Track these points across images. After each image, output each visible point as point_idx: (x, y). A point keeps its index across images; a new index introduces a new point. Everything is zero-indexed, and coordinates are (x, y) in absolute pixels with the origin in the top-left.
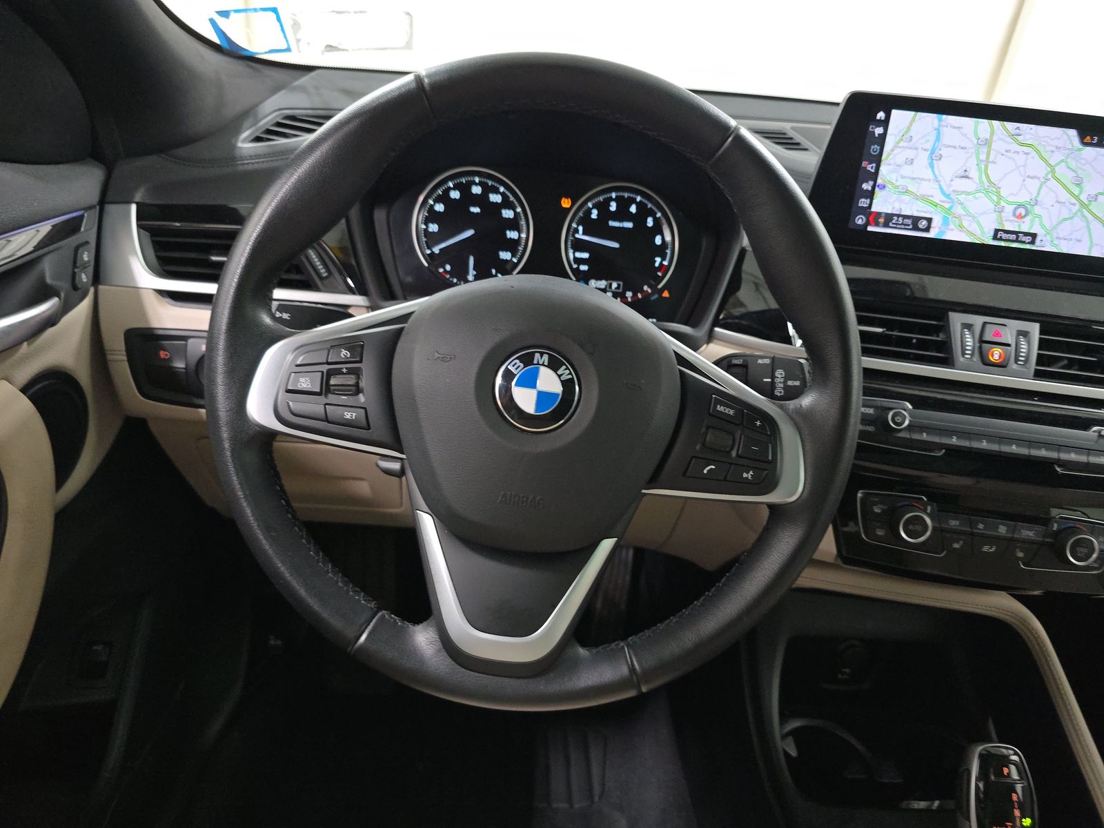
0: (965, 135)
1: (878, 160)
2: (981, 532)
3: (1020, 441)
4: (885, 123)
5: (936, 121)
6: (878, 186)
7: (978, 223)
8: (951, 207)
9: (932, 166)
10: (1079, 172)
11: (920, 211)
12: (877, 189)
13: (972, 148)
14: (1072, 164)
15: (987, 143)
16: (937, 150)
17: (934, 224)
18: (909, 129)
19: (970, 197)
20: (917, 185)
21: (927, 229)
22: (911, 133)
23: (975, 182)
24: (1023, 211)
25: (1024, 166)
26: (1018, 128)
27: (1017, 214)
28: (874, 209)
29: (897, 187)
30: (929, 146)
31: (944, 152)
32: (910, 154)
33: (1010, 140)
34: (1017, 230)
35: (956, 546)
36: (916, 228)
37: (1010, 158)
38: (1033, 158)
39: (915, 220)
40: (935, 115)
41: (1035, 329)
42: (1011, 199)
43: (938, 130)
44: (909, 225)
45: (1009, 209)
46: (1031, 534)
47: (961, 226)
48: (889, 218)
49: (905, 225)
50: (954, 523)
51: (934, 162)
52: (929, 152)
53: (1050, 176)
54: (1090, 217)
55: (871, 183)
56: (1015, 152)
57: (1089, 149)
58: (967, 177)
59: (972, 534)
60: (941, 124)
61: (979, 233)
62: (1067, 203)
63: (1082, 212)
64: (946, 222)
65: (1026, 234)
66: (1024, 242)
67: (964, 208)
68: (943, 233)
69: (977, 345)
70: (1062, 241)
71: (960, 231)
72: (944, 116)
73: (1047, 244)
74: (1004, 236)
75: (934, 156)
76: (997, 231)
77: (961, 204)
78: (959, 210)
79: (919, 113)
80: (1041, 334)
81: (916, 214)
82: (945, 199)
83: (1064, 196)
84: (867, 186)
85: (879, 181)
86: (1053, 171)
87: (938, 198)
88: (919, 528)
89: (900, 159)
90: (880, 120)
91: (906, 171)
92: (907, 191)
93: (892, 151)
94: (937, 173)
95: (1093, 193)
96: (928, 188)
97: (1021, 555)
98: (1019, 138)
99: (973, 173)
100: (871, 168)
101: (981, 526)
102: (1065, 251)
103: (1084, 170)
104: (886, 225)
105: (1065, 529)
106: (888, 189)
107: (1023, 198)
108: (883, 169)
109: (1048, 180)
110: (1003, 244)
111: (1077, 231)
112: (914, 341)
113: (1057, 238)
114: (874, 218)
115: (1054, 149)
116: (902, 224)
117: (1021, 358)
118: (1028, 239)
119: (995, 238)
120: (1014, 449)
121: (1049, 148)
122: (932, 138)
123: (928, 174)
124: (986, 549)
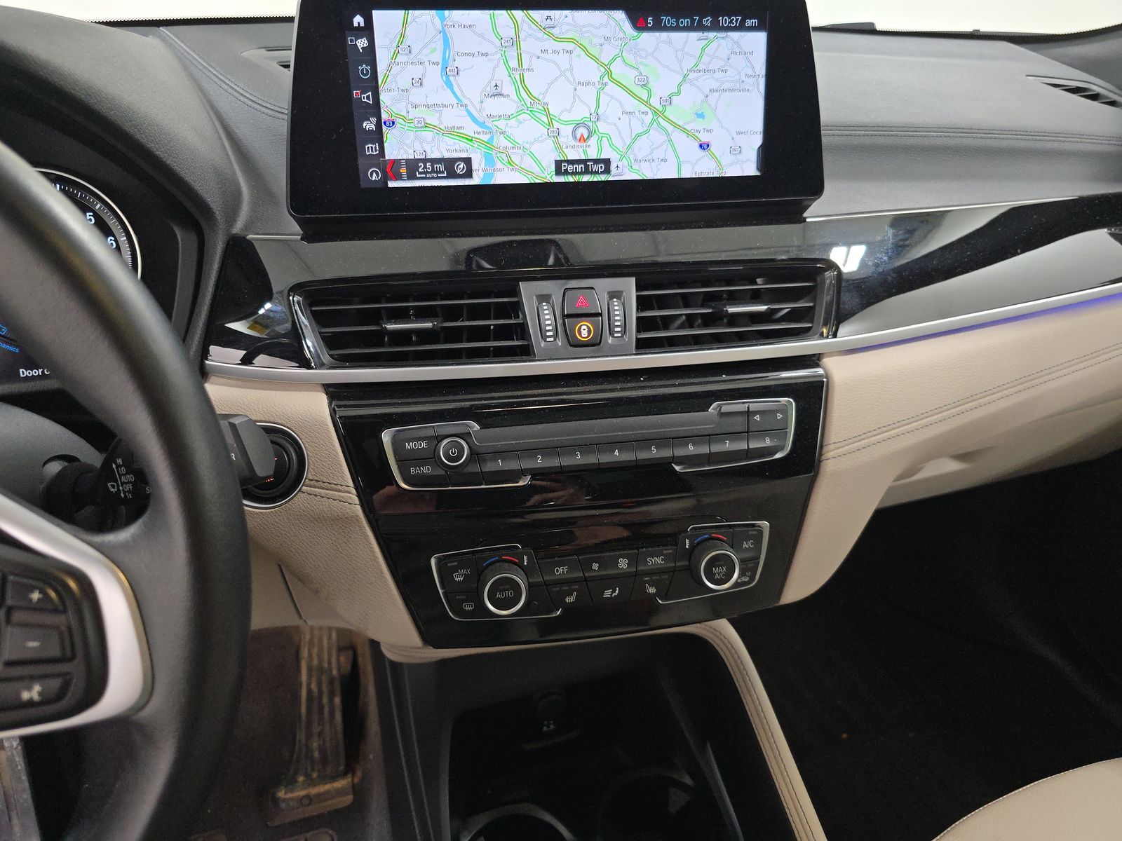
0: (481, 36)
1: (373, 85)
2: (597, 574)
3: (623, 444)
4: (368, 30)
5: (437, 20)
6: (385, 123)
7: (532, 155)
8: (492, 138)
9: (450, 86)
10: (642, 69)
11: (452, 151)
12: (384, 128)
13: (496, 53)
14: (630, 59)
15: (515, 42)
16: (451, 61)
17: (475, 166)
18: (403, 35)
19: (513, 122)
20: (438, 115)
21: (469, 174)
22: (407, 42)
23: (514, 101)
24: (582, 131)
25: (571, 69)
26: (548, 18)
27: (578, 137)
28: (389, 155)
29: (411, 121)
30: (437, 56)
31: (461, 62)
32: (417, 72)
33: (541, 35)
34: (583, 157)
35: (569, 600)
36: (452, 174)
37: (548, 61)
38: (579, 56)
39: (449, 166)
40: (433, 12)
41: (629, 286)
42: (564, 117)
43: (443, 32)
44: (443, 172)
45: (566, 131)
46: (659, 560)
47: (510, 162)
48: (413, 167)
49: (437, 172)
50: (561, 571)
51: (451, 78)
52: (440, 66)
53: (606, 79)
54: (670, 128)
55: (374, 120)
56: (553, 52)
57: (646, 36)
58: (501, 95)
59: (586, 579)
60: (445, 23)
61: (536, 169)
62: (637, 113)
63: (658, 123)
64: (489, 160)
65: (596, 161)
66: (596, 173)
67: (508, 138)
68: (491, 176)
69: (559, 321)
70: (643, 164)
71: (512, 170)
72: (447, 12)
73: (624, 171)
74: (570, 168)
75: (449, 72)
76: (558, 164)
77: (503, 133)
78: (502, 142)
79: (410, 12)
80: (637, 290)
81: (447, 155)
82: (480, 129)
83: (632, 104)
84: (369, 125)
85: (384, 116)
86: (609, 72)
87: (470, 128)
88: (511, 594)
89: (404, 82)
90: (359, 27)
91: (417, 95)
92: (426, 125)
93: (389, 70)
94: (459, 95)
95: (665, 95)
96: (452, 118)
97: (652, 590)
98: (555, 31)
99: (507, 88)
100: (366, 98)
101: (595, 566)
102: (649, 175)
103: (647, 65)
104: (412, 176)
105: (699, 543)
106: (399, 125)
107: (581, 113)
108: (384, 97)
109: (606, 84)
110: (570, 179)
111: (658, 148)
112: (492, 327)
113: (636, 161)
114: (392, 169)
115: (602, 41)
116: (433, 171)
117: (616, 329)
118: (600, 167)
119: (559, 171)
120: (617, 455)
121: (596, 41)
122: (439, 45)
123: (447, 97)
124: (607, 594)
